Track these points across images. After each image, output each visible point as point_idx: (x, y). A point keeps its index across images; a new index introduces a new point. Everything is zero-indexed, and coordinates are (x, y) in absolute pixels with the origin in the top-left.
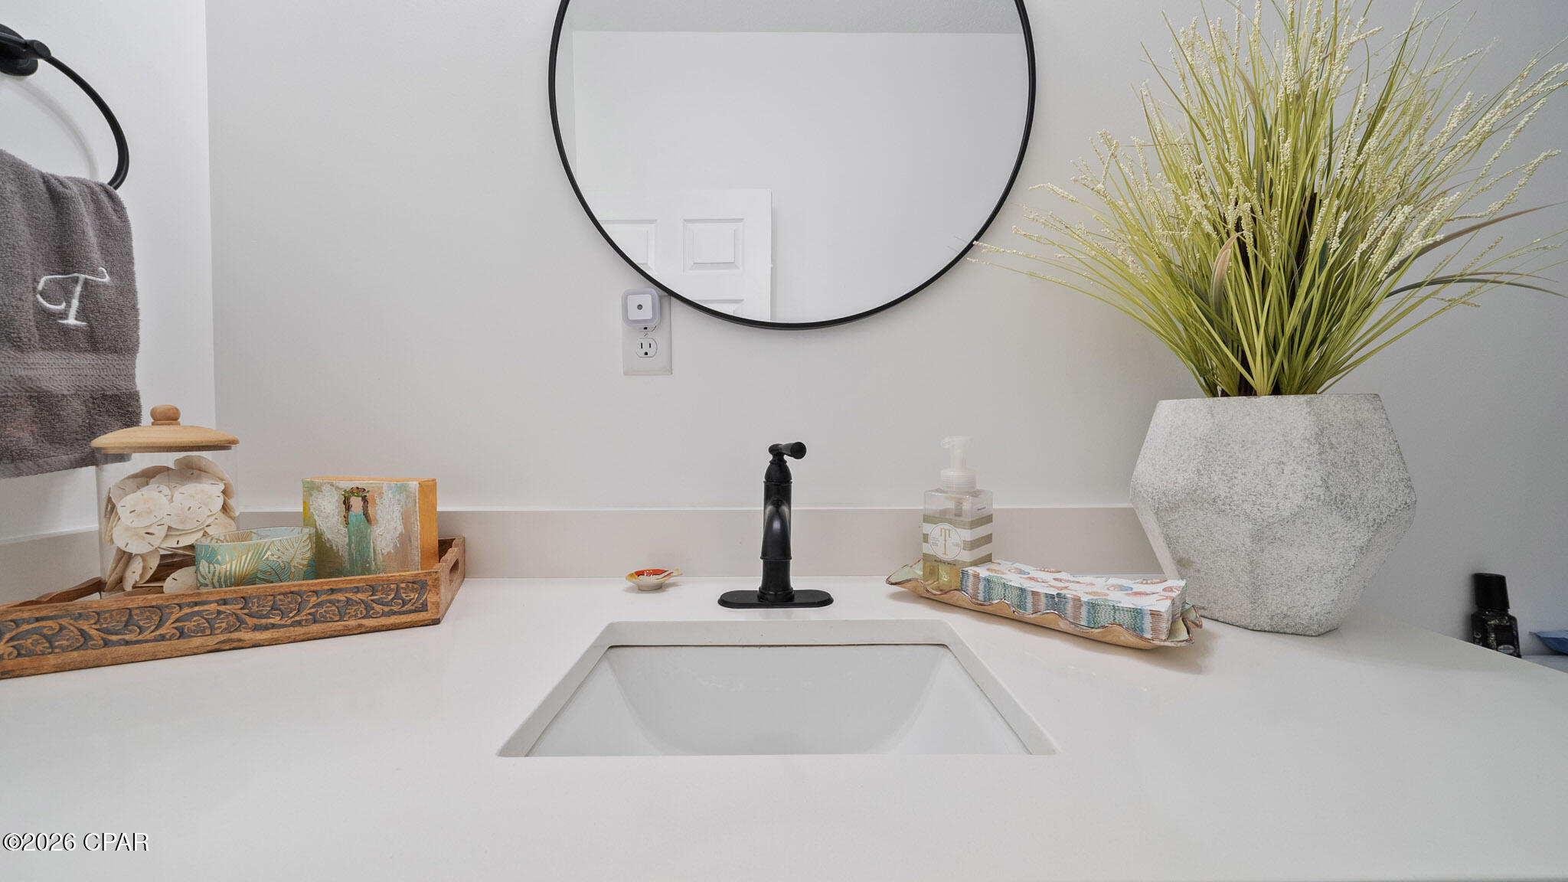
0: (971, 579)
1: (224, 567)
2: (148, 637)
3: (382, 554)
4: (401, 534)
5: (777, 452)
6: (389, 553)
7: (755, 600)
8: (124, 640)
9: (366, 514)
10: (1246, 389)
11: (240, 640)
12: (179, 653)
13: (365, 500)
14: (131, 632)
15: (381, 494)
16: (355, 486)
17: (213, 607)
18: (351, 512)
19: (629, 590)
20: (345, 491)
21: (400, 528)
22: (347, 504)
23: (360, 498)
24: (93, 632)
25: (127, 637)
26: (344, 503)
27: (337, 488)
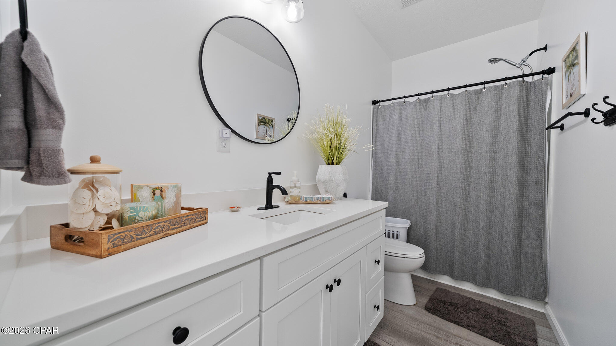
0: (303, 198)
1: (151, 213)
2: (147, 236)
3: (168, 209)
4: (175, 202)
5: (270, 174)
6: (170, 208)
7: (264, 208)
8: (141, 237)
9: (162, 196)
10: (333, 164)
11: (168, 234)
12: (154, 240)
13: (161, 191)
14: (143, 234)
15: (168, 188)
16: (157, 186)
17: (163, 224)
18: (155, 196)
19: (230, 211)
20: (153, 188)
21: (175, 199)
22: (154, 193)
23: (160, 191)
24: (134, 236)
25: (142, 236)
26: (153, 192)
27: (150, 187)
